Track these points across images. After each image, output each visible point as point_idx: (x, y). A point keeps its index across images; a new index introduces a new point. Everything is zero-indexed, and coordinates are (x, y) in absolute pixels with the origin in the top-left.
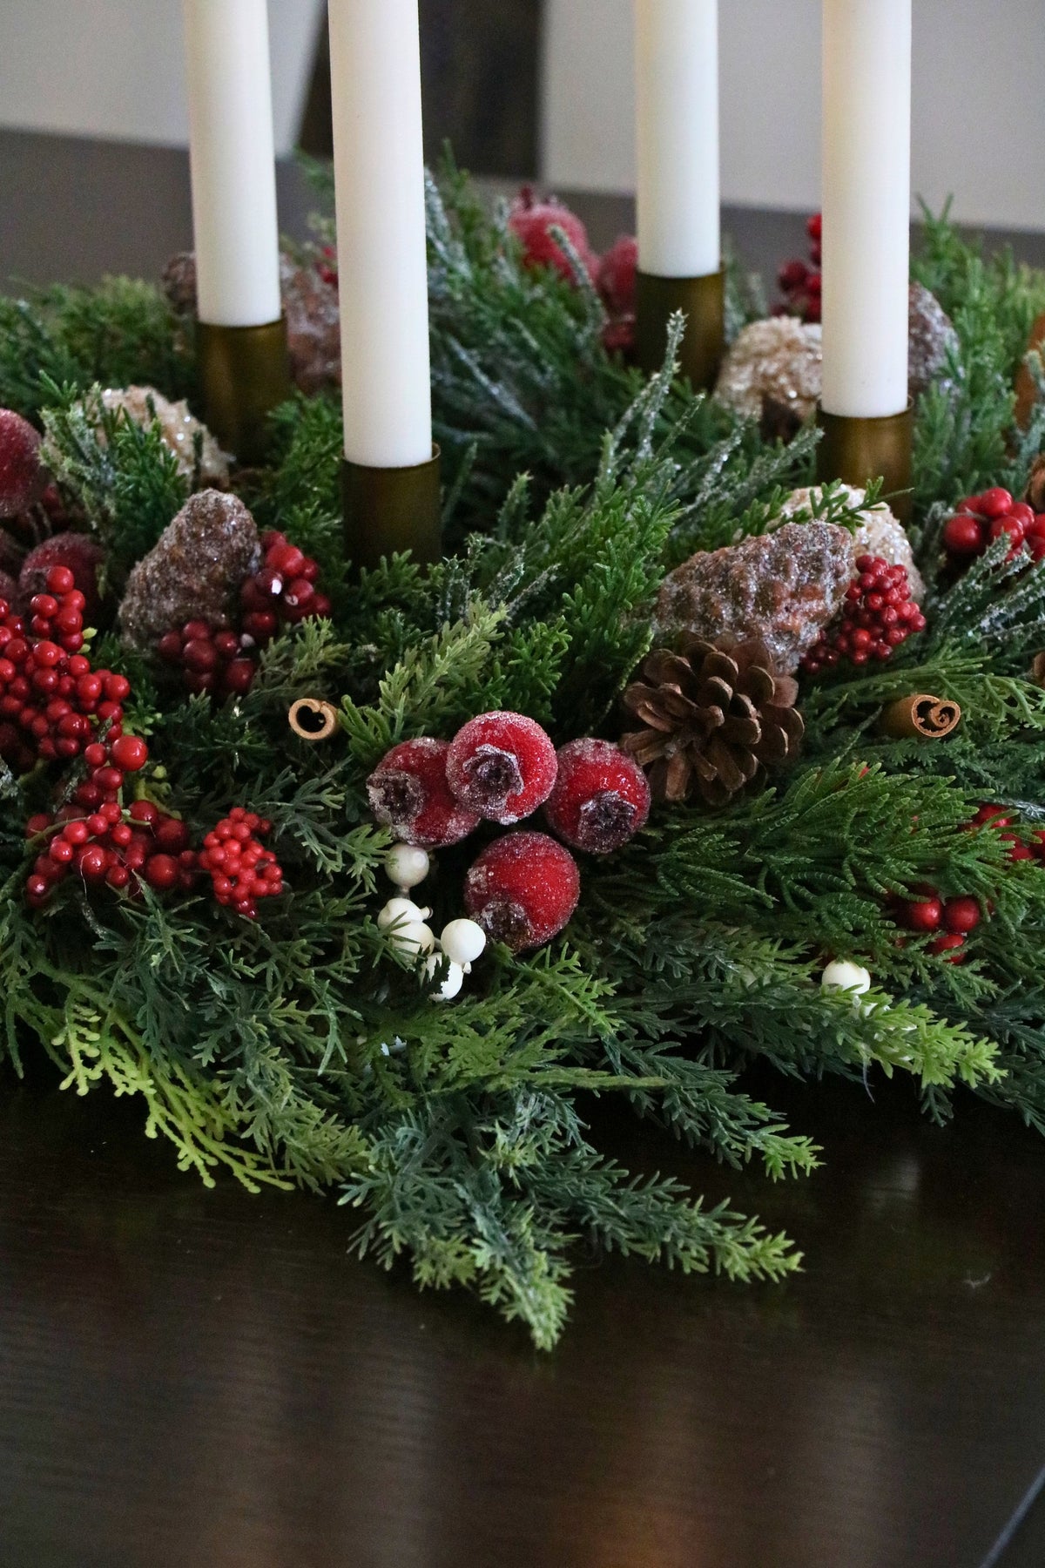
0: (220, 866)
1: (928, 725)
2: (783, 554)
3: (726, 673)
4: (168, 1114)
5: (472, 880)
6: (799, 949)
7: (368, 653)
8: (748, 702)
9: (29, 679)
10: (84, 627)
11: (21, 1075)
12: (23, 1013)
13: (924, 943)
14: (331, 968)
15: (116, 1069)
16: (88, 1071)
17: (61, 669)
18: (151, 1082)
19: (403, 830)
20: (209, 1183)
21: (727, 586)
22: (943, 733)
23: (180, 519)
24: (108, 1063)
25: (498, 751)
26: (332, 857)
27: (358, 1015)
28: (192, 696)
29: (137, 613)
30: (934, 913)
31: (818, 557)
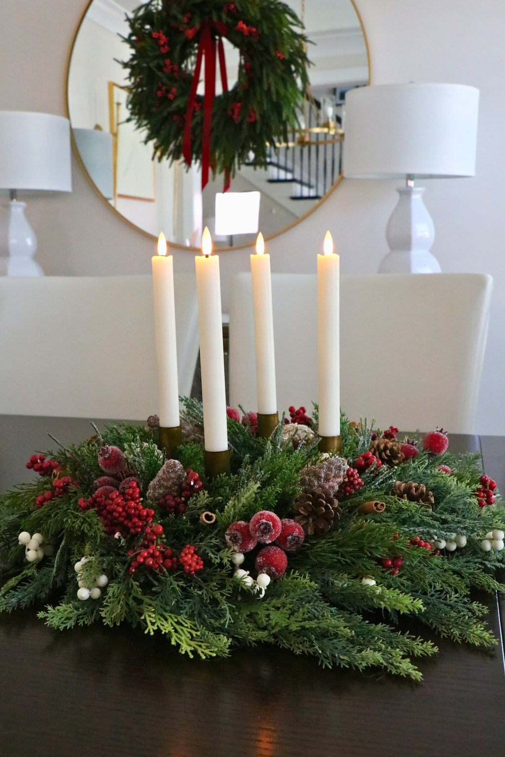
0: (186, 562)
1: (378, 509)
3: (323, 498)
5: (258, 561)
6: (354, 574)
7: (219, 500)
8: (329, 505)
9: (126, 512)
10: (140, 498)
13: (389, 572)
14: (223, 591)
15: (161, 625)
16: (153, 627)
17: (136, 509)
18: (172, 627)
19: (236, 548)
20: (192, 656)
21: (315, 476)
22: (382, 511)
23: (164, 467)
24: (158, 623)
25: (266, 521)
26: (217, 558)
27: (234, 607)
28: (170, 515)
29: (152, 494)
30: (390, 563)
31: (340, 467)
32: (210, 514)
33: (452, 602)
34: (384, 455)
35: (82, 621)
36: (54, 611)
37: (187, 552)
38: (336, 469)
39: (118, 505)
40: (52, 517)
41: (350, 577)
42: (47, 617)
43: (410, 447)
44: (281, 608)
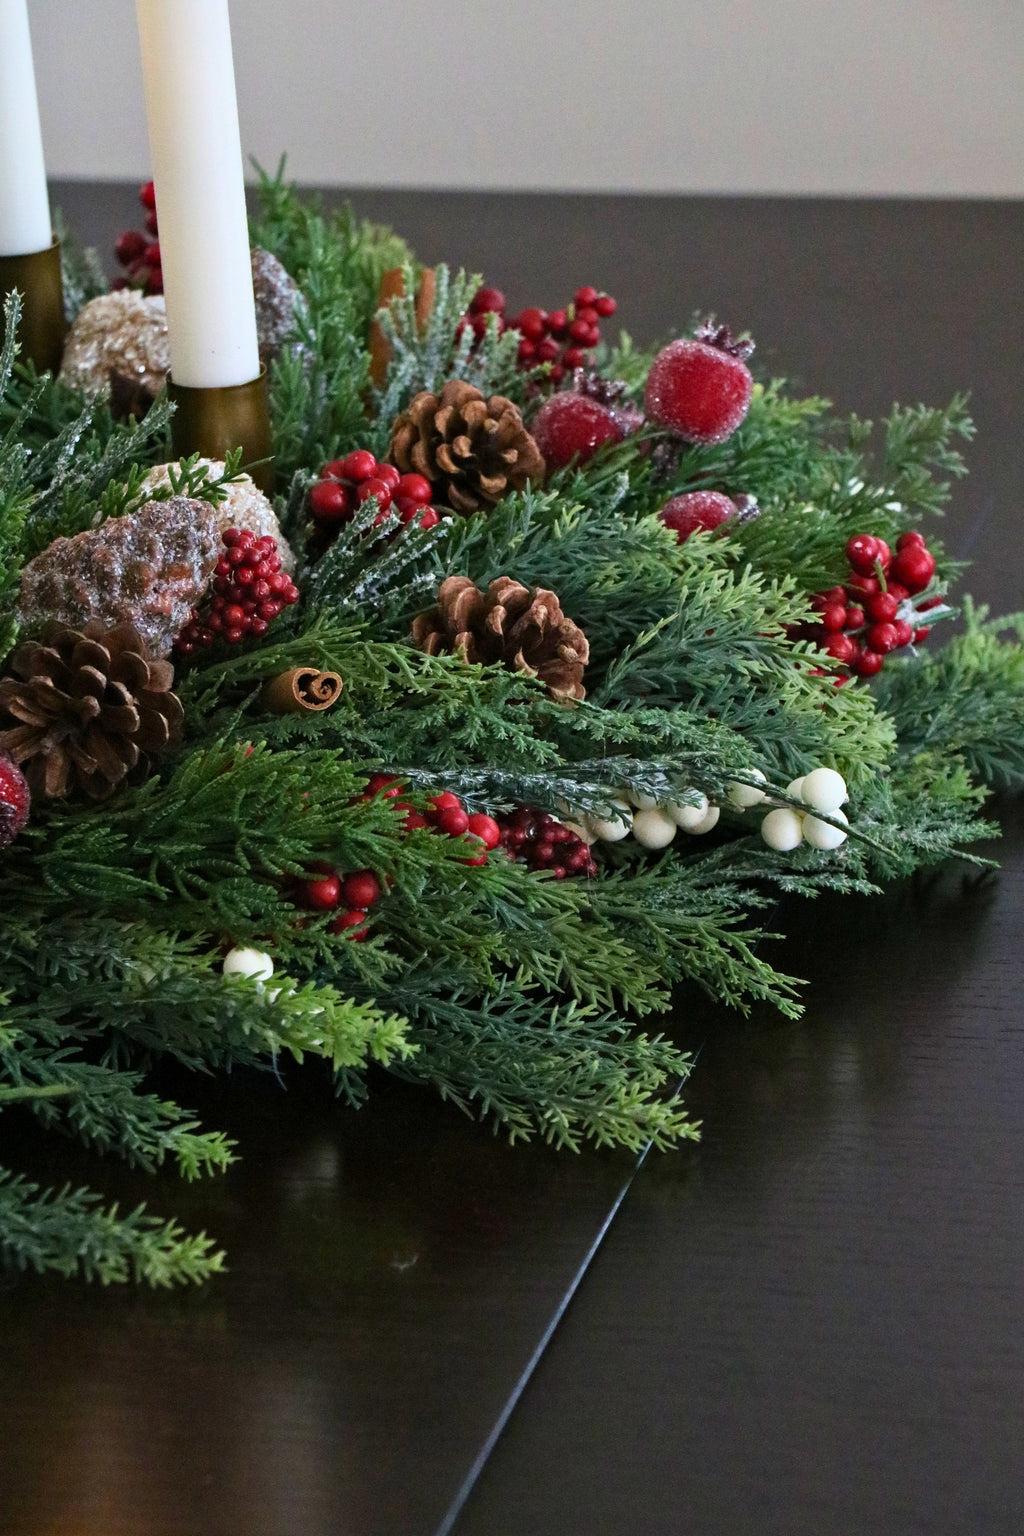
1: (310, 698)
2: (146, 533)
3: (98, 661)
6: (197, 939)
8: (123, 688)
13: (324, 922)
21: (91, 571)
22: (326, 706)
30: (331, 892)
31: (182, 535)
33: (565, 1035)
34: (446, 457)
41: (181, 946)
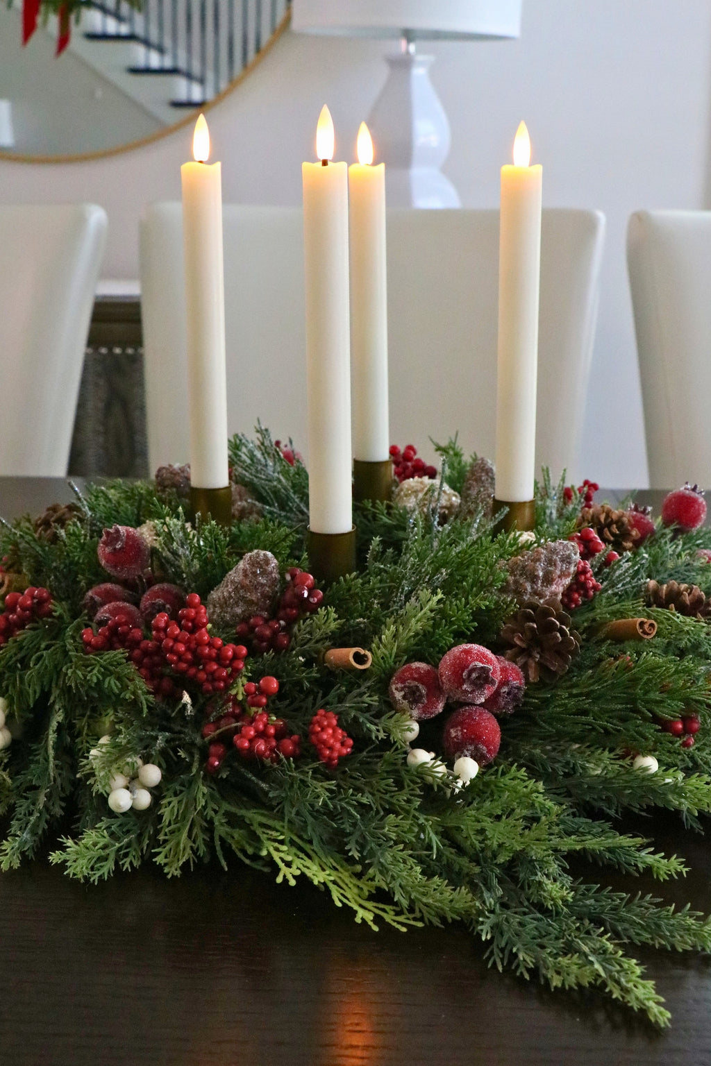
0: (324, 742)
1: (644, 632)
2: (552, 557)
4: (339, 889)
5: (453, 735)
6: (618, 751)
7: (359, 623)
8: (564, 627)
9: (194, 652)
11: (226, 869)
12: (223, 835)
13: (680, 742)
15: (305, 866)
16: (291, 870)
17: (211, 645)
20: (375, 928)
21: (525, 574)
22: (652, 636)
23: (243, 563)
24: (298, 863)
25: (480, 664)
26: (379, 732)
28: (265, 654)
29: (218, 616)
30: (680, 726)
31: (569, 557)
32: (362, 652)
34: (608, 534)
35: (128, 860)
36: (77, 847)
37: (325, 723)
38: (562, 561)
39: (176, 639)
40: (31, 665)
41: (612, 755)
42: (66, 861)
43: (641, 518)
44: (504, 817)
